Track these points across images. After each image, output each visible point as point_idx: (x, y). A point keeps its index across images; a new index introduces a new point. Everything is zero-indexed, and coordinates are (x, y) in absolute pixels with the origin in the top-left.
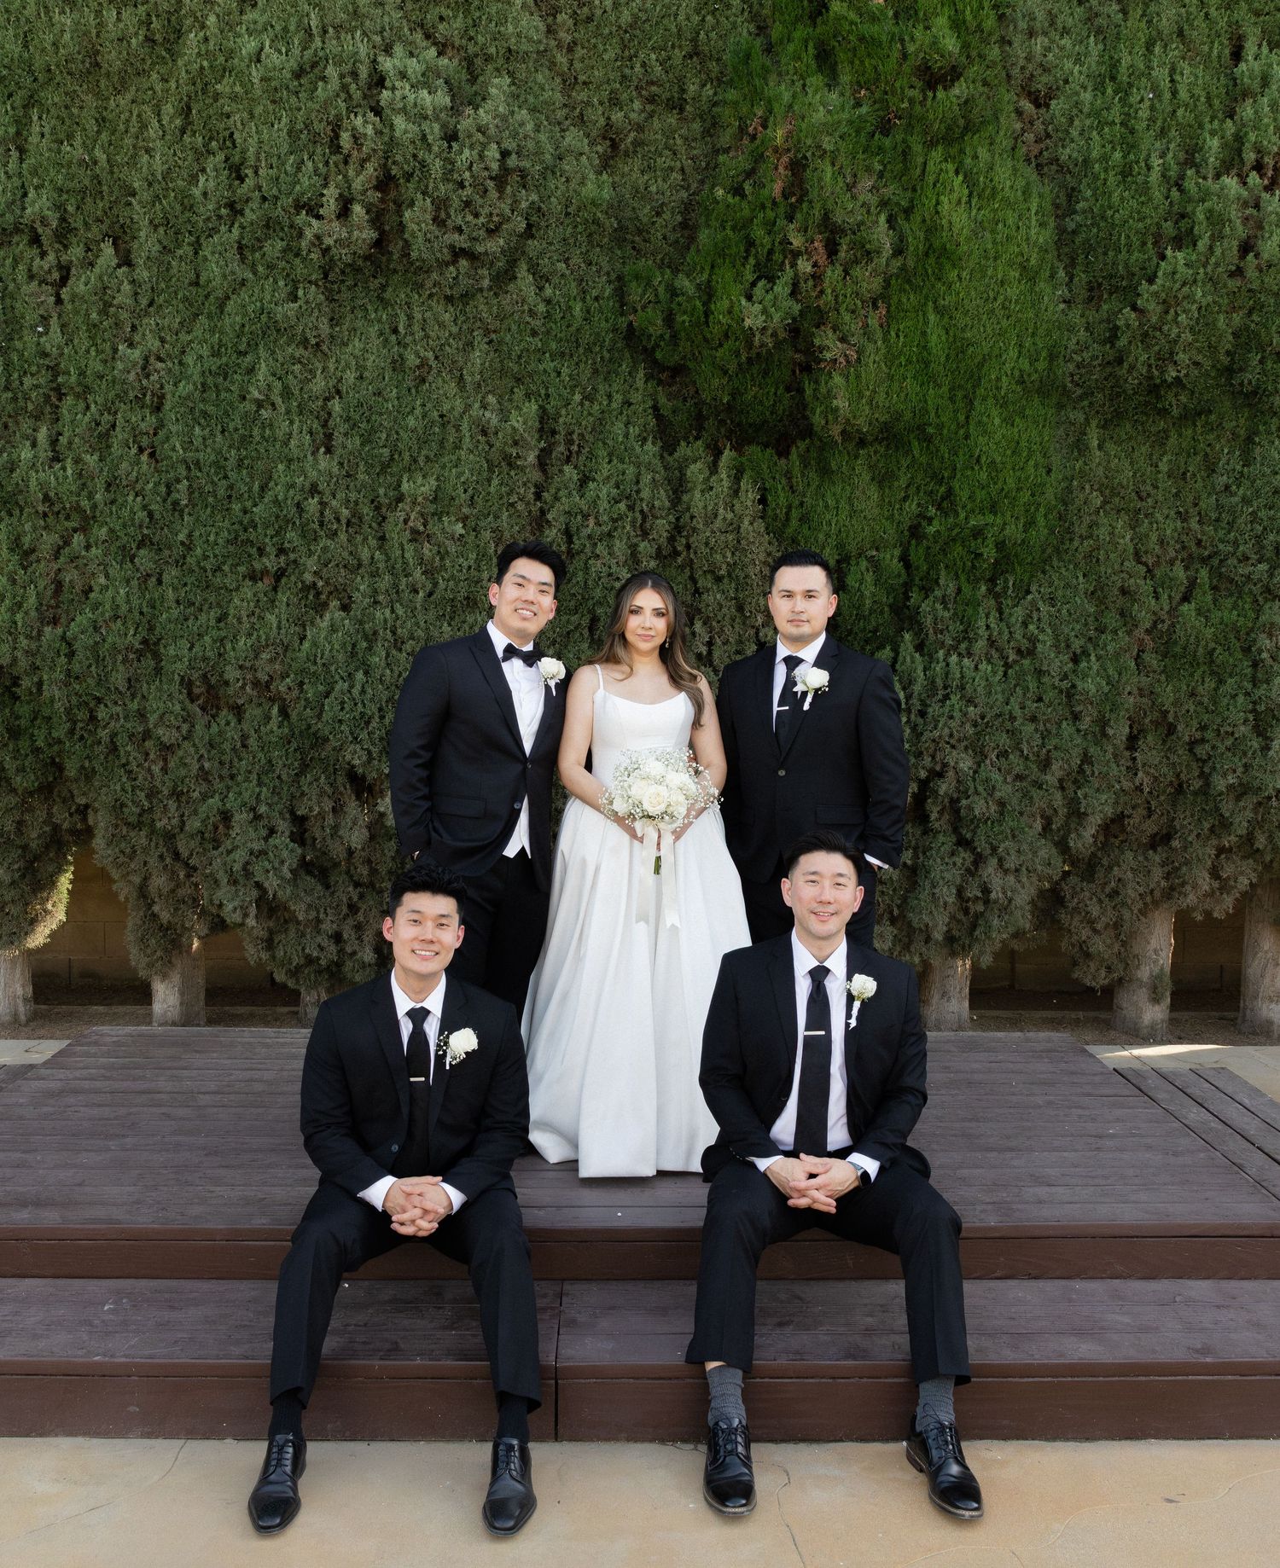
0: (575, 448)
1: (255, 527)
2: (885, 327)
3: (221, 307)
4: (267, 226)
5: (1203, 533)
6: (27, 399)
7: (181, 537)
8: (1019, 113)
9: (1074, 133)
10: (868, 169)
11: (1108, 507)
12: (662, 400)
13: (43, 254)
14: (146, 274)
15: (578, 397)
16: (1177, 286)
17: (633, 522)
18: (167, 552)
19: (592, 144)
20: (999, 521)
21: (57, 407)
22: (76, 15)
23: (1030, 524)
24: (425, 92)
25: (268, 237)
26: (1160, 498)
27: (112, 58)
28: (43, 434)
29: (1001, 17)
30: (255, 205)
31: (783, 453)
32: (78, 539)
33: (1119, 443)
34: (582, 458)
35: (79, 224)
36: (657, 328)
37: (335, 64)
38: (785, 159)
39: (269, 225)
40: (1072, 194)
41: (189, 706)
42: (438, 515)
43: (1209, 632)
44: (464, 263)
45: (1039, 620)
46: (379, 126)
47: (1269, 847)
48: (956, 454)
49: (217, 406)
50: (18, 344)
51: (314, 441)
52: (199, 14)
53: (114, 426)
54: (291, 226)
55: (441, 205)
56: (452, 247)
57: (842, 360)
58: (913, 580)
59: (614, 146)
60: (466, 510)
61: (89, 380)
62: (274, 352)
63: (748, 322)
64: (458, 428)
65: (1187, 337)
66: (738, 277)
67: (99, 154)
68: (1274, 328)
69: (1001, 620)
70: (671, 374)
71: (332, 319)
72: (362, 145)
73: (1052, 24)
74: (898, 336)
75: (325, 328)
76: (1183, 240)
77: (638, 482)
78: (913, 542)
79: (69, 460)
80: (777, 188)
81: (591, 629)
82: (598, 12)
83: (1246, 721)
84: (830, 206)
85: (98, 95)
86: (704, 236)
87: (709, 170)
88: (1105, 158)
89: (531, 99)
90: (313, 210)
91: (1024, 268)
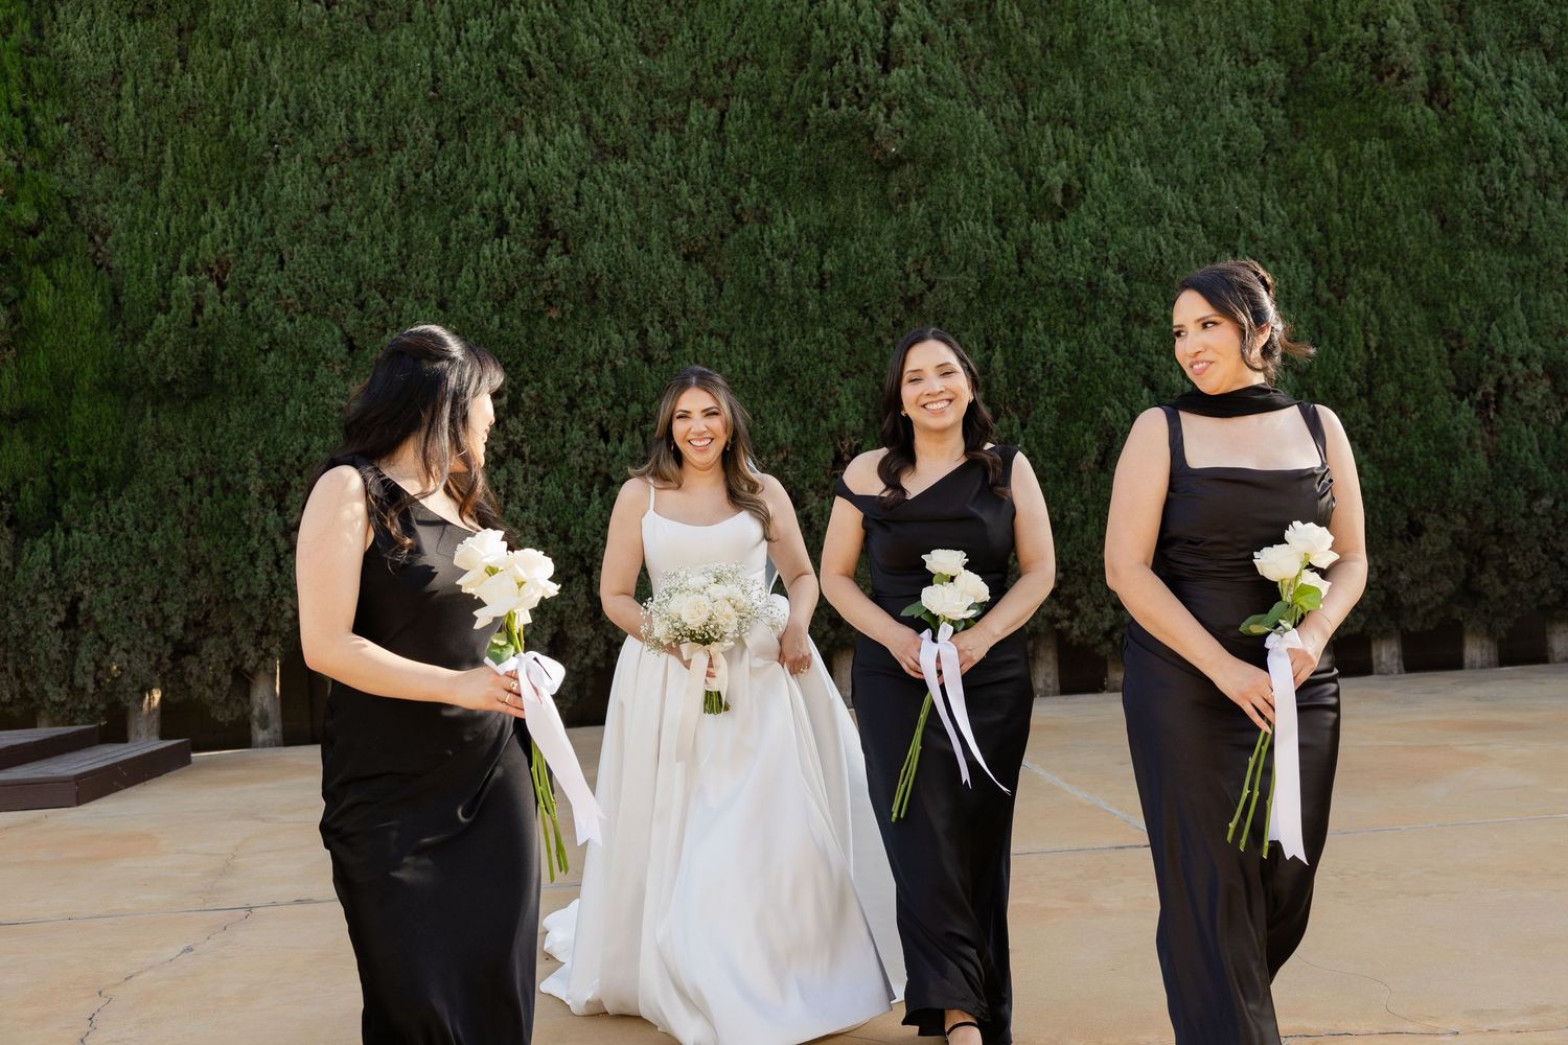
8: (94, 242)
9: (119, 253)
16: (161, 333)
20: (93, 458)
23: (112, 460)
26: (189, 441)
33: (164, 413)
45: (126, 510)
48: (64, 424)
58: (56, 492)
65: (170, 359)
68: (222, 352)
69: (107, 511)
73: (111, 197)
78: (53, 471)
88: (131, 267)
91: (92, 326)
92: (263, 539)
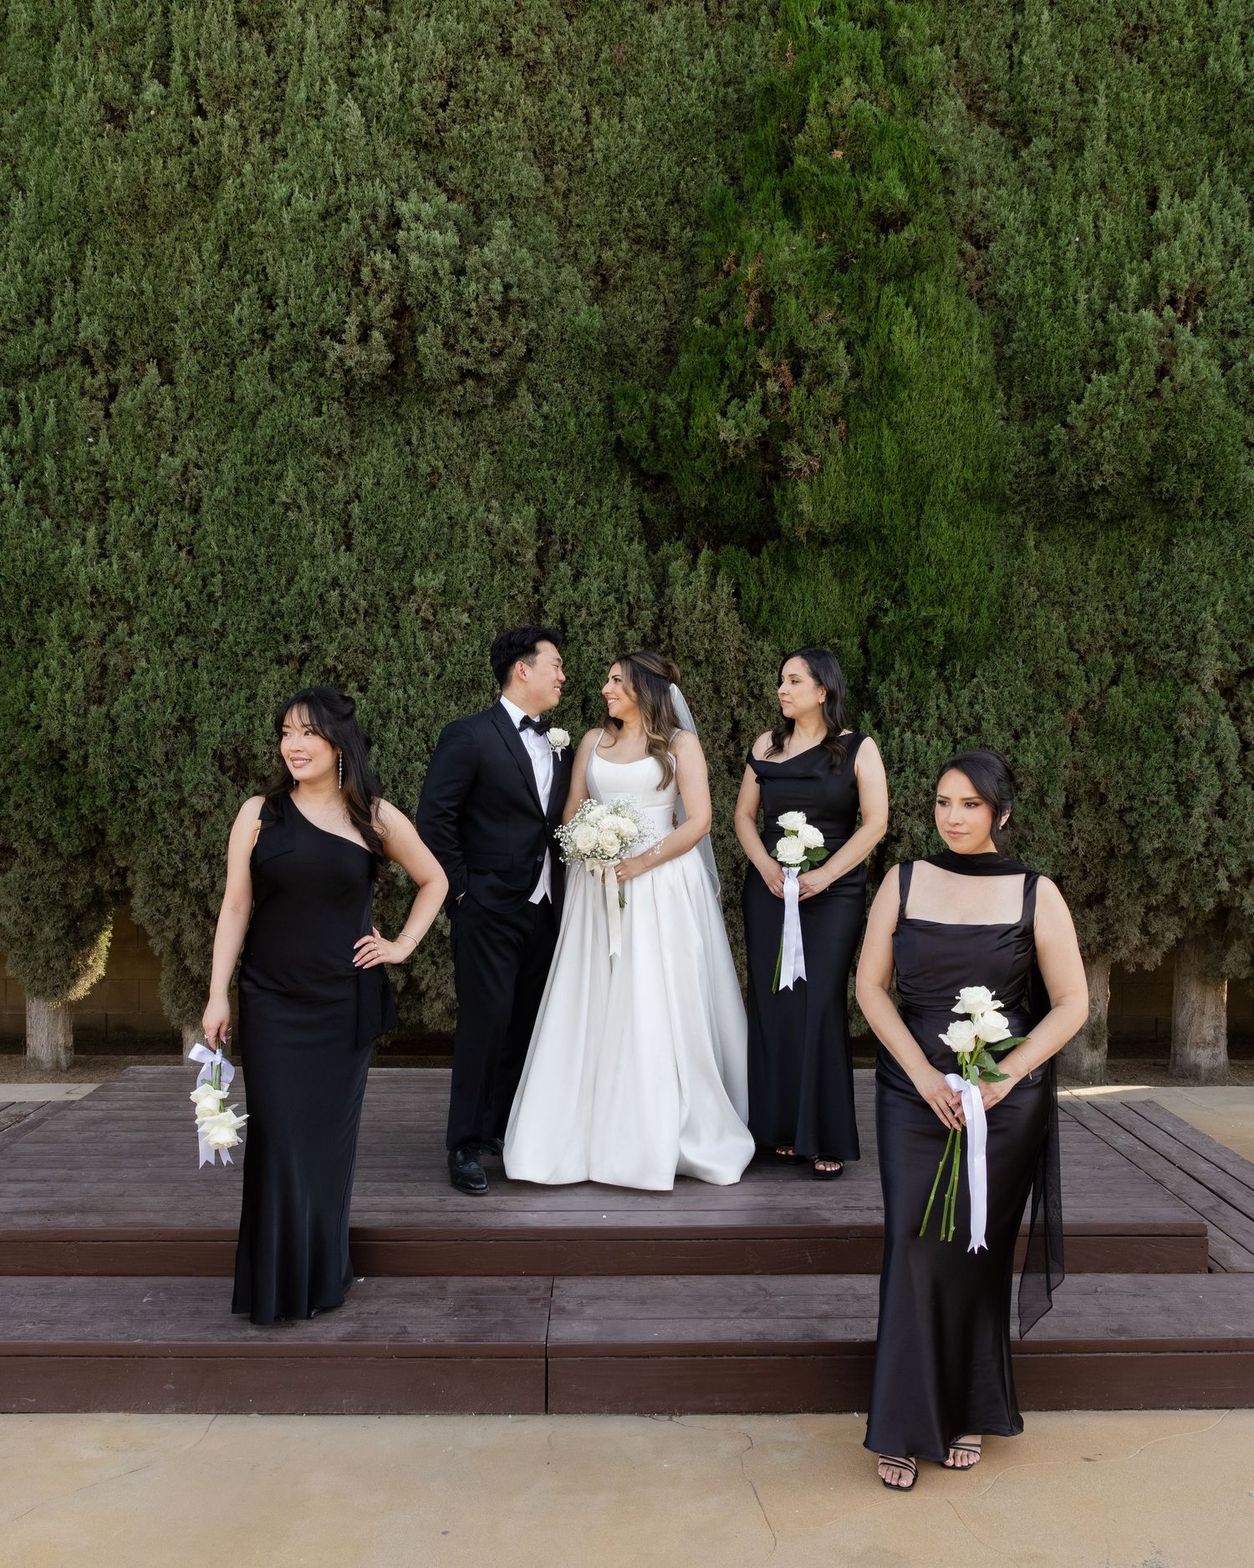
0: (569, 547)
1: (282, 616)
2: (845, 439)
3: (254, 419)
4: (295, 350)
5: (1129, 624)
6: (78, 501)
7: (215, 625)
8: (962, 253)
9: (1011, 272)
10: (829, 302)
11: (1044, 601)
12: (647, 505)
13: (94, 374)
14: (186, 391)
15: (571, 502)
16: (1102, 405)
17: (621, 613)
18: (202, 639)
19: (584, 279)
20: (947, 612)
21: (105, 509)
22: (126, 163)
23: (975, 614)
24: (437, 232)
25: (296, 359)
26: (1090, 592)
27: (158, 201)
28: (91, 534)
29: (945, 171)
30: (284, 331)
31: (756, 552)
32: (122, 627)
33: (1053, 543)
34: (576, 556)
35: (127, 347)
36: (642, 441)
37: (357, 208)
38: (755, 293)
39: (297, 348)
40: (1009, 325)
41: (221, 778)
42: (447, 606)
43: (1135, 712)
44: (470, 382)
45: (984, 701)
46: (396, 262)
47: (1193, 906)
48: (908, 553)
49: (249, 508)
50: (70, 453)
51: (335, 540)
52: (236, 163)
53: (156, 526)
54: (317, 350)
55: (450, 331)
56: (460, 368)
57: (806, 469)
58: (871, 665)
59: (605, 280)
60: (471, 602)
61: (133, 486)
62: (300, 461)
63: (722, 436)
64: (464, 528)
65: (1111, 450)
66: (714, 396)
67: (145, 285)
68: (1188, 442)
69: (950, 701)
70: (655, 482)
71: (352, 432)
72: (380, 278)
73: (990, 176)
74: (856, 449)
75: (346, 440)
76: (1107, 364)
77: (625, 577)
78: (871, 631)
79: (115, 557)
80: (748, 318)
81: (584, 709)
82: (591, 164)
83: (1169, 791)
84: (795, 333)
85: (145, 233)
86: (684, 360)
87: (689, 302)
88: (1037, 294)
89: (531, 239)
90: (336, 334)
91: (967, 389)
92: (1206, 760)
